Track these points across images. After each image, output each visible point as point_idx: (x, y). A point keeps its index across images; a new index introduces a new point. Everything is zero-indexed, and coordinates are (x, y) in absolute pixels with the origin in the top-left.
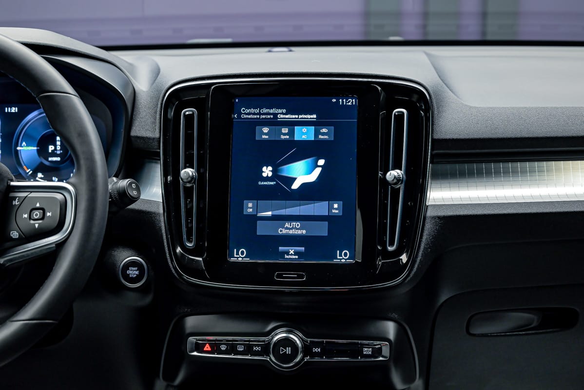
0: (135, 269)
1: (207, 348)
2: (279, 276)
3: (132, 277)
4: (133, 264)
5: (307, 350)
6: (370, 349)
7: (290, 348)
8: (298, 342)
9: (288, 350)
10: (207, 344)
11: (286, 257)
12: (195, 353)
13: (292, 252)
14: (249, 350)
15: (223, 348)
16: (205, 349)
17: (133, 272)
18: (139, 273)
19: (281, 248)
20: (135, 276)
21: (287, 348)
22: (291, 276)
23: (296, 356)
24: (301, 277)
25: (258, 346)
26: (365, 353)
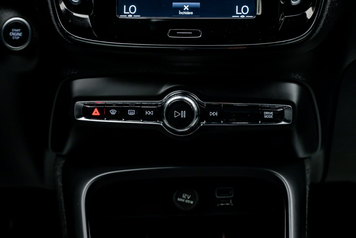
0: (18, 30)
1: (96, 112)
2: (173, 33)
3: (15, 40)
4: (16, 25)
5: (203, 114)
6: (272, 113)
7: (185, 111)
8: (194, 105)
9: (183, 114)
10: (96, 109)
11: (180, 13)
12: (83, 119)
13: (186, 8)
14: (140, 114)
15: (113, 112)
16: (94, 114)
17: (16, 34)
18: (23, 34)
19: (174, 4)
20: (18, 38)
21: (182, 111)
22: (185, 33)
23: (191, 121)
24: (196, 34)
25: (150, 110)
26: (266, 117)
